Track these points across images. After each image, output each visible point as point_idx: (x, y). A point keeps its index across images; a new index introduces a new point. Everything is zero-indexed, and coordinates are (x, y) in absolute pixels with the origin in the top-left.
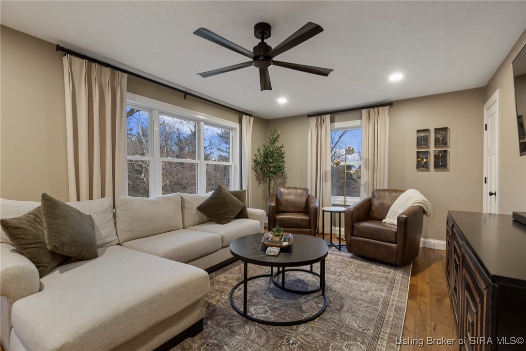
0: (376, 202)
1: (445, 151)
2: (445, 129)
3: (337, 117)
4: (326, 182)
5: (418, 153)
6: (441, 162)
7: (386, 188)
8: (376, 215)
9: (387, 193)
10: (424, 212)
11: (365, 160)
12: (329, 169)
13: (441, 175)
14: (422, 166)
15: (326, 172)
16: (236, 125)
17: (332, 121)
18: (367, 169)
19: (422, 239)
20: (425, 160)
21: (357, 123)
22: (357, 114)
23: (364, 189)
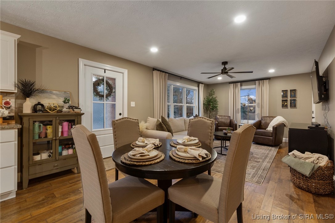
0: (263, 122)
1: (295, 100)
2: (295, 90)
3: (243, 84)
4: (238, 113)
5: (282, 100)
6: (293, 105)
7: (267, 115)
8: (263, 127)
9: (268, 118)
10: (285, 126)
11: (257, 103)
12: (240, 107)
13: (293, 110)
14: (284, 106)
15: (238, 109)
16: (197, 88)
17: (241, 86)
18: (258, 107)
19: (284, 139)
20: (286, 104)
21: (253, 86)
22: (253, 82)
23: (257, 116)
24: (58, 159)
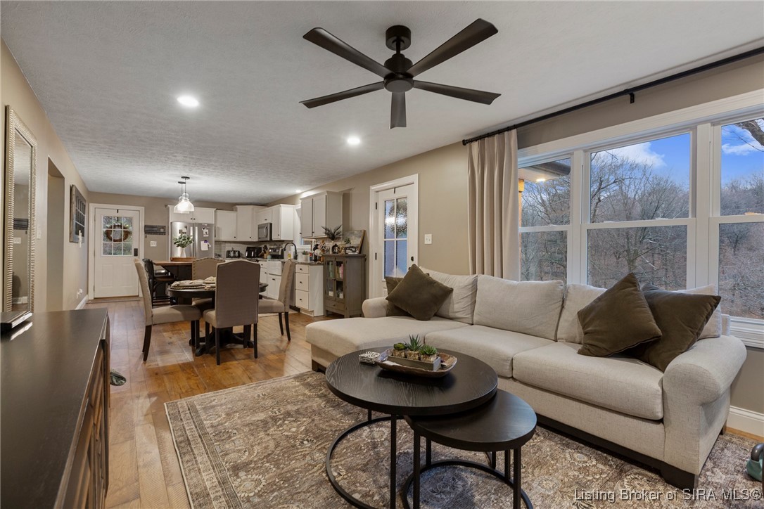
24: (335, 300)
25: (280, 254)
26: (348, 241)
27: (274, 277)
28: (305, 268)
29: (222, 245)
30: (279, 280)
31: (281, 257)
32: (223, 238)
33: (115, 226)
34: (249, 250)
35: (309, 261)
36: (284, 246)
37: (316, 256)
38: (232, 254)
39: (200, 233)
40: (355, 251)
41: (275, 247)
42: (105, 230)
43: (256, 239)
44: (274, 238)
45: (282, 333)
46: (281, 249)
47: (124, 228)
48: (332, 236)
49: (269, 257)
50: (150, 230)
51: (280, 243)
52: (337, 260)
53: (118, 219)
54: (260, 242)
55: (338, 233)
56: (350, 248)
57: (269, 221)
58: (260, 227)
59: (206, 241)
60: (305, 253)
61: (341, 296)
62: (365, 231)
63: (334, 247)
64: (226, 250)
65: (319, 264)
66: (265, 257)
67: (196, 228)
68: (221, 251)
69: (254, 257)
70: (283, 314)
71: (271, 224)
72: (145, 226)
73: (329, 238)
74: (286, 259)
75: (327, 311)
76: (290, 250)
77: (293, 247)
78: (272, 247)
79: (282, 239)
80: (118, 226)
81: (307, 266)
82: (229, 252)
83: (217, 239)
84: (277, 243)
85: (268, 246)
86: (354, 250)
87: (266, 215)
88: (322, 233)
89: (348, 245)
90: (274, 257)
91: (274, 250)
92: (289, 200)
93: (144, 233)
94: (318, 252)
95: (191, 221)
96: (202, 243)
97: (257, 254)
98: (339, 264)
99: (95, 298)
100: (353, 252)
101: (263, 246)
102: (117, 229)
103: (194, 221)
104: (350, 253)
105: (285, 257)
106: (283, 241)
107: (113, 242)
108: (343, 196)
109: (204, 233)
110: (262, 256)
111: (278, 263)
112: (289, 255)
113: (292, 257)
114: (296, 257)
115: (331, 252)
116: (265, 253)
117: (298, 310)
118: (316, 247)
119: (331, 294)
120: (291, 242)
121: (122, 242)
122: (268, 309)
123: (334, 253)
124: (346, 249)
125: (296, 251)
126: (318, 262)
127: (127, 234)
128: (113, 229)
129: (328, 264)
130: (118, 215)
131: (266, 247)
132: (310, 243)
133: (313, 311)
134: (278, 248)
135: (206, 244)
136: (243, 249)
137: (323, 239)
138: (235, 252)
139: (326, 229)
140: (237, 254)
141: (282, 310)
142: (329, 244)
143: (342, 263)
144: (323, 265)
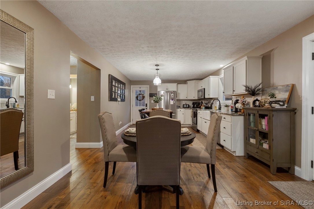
24: (258, 148)
25: (210, 106)
26: (273, 96)
27: (206, 121)
28: (228, 118)
29: (181, 101)
30: (208, 123)
31: (210, 108)
32: (181, 98)
33: (139, 94)
34: (193, 104)
35: (230, 112)
36: (212, 101)
37: (236, 109)
38: (185, 106)
39: (170, 96)
40: (284, 105)
41: (207, 102)
42: (136, 96)
43: (196, 98)
44: (206, 97)
45: (209, 177)
46: (210, 103)
47: (142, 95)
48: (252, 92)
49: (203, 108)
50: (151, 95)
51: (210, 100)
52: (260, 113)
53: (140, 91)
54: (199, 99)
55: (258, 90)
56: (277, 102)
57: (203, 88)
58: (199, 91)
59: (172, 100)
60: (227, 106)
61: (266, 146)
62: (293, 86)
63: (254, 102)
64: (183, 104)
65: (240, 115)
66: (202, 108)
67: (168, 93)
68: (180, 105)
69: (196, 108)
70: (210, 166)
71: (204, 89)
72: (150, 94)
73: (250, 94)
74: (214, 110)
75: (248, 154)
76: (216, 103)
77: (218, 102)
78: (205, 102)
79: (211, 97)
80: (140, 94)
81: (230, 116)
82: (184, 105)
83: (177, 98)
84: (208, 100)
85: (203, 102)
86: (281, 103)
87: (202, 84)
88: (242, 90)
89: (274, 99)
90: (207, 108)
91: (207, 104)
92: (216, 73)
93: (149, 97)
94: (239, 106)
95: (166, 90)
96: (171, 100)
97: (198, 106)
98: (262, 116)
99: (133, 124)
100: (281, 105)
101: (200, 102)
102: (140, 96)
103: (168, 90)
104: (277, 106)
105: (213, 108)
106: (212, 99)
107: (139, 101)
108: (262, 59)
109: (172, 96)
110: (200, 108)
111: (208, 112)
112: (216, 107)
113: (217, 108)
114: (220, 109)
115: (251, 106)
116: (202, 105)
117: (222, 147)
118: (237, 102)
119: (253, 141)
120: (217, 99)
121: (142, 101)
122: (196, 160)
123: (255, 106)
124: (271, 103)
125: (220, 104)
126: (239, 113)
127: (144, 97)
128: (139, 96)
129: (249, 115)
130: (140, 90)
131: (202, 102)
132: (231, 99)
133: (235, 152)
134: (209, 103)
135: (173, 101)
136: (190, 104)
137: (243, 95)
138: (186, 105)
139: (246, 87)
140: (187, 106)
141: (209, 162)
142: (250, 100)
143: (266, 115)
144: (244, 116)
